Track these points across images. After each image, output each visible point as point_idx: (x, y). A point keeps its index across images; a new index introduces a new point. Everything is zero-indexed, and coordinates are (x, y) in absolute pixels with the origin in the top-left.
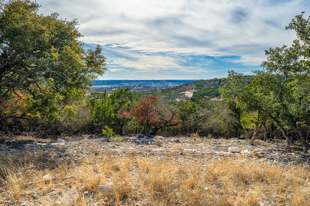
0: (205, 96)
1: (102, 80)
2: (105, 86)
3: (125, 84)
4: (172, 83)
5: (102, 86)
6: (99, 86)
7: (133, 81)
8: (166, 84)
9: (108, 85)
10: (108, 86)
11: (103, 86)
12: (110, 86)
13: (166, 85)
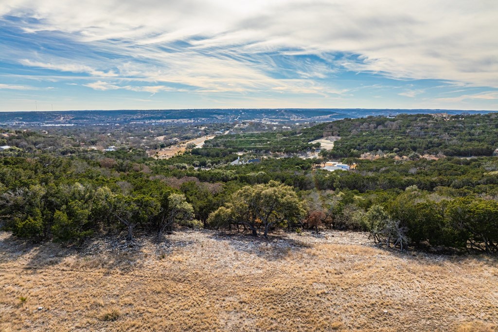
0: (352, 150)
1: (178, 110)
2: (184, 120)
3: (217, 117)
4: (297, 116)
5: (179, 120)
6: (175, 120)
7: (231, 111)
8: (287, 117)
9: (190, 118)
10: (190, 121)
11: (182, 120)
12: (193, 121)
13: (287, 119)
